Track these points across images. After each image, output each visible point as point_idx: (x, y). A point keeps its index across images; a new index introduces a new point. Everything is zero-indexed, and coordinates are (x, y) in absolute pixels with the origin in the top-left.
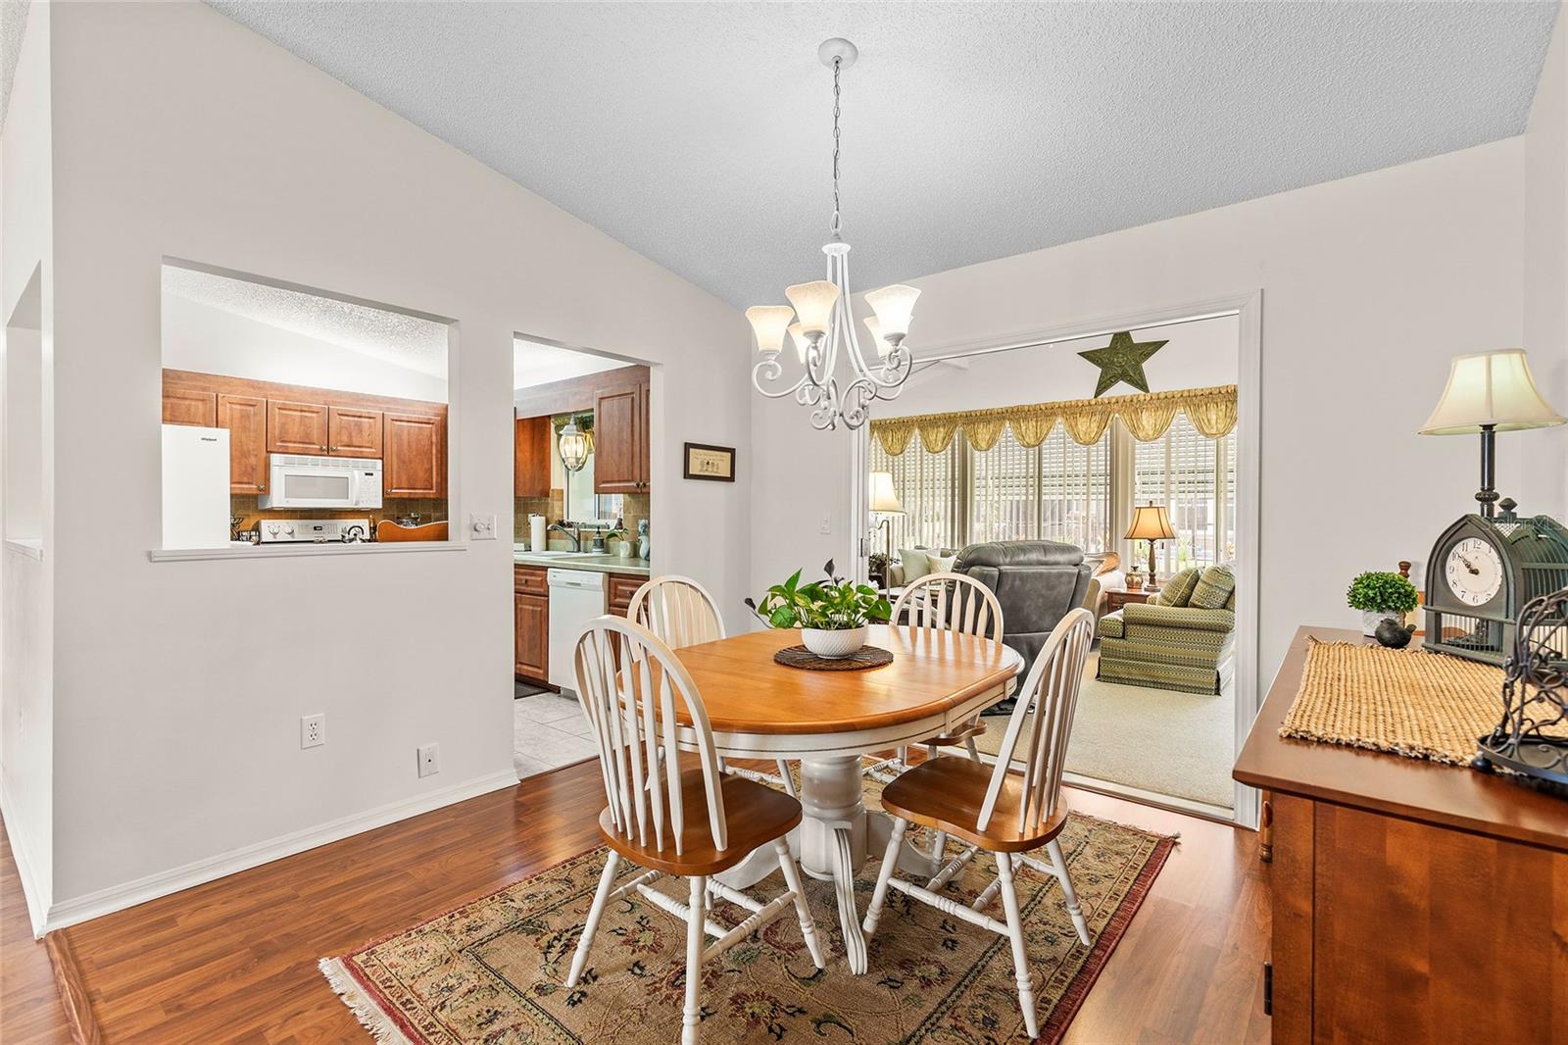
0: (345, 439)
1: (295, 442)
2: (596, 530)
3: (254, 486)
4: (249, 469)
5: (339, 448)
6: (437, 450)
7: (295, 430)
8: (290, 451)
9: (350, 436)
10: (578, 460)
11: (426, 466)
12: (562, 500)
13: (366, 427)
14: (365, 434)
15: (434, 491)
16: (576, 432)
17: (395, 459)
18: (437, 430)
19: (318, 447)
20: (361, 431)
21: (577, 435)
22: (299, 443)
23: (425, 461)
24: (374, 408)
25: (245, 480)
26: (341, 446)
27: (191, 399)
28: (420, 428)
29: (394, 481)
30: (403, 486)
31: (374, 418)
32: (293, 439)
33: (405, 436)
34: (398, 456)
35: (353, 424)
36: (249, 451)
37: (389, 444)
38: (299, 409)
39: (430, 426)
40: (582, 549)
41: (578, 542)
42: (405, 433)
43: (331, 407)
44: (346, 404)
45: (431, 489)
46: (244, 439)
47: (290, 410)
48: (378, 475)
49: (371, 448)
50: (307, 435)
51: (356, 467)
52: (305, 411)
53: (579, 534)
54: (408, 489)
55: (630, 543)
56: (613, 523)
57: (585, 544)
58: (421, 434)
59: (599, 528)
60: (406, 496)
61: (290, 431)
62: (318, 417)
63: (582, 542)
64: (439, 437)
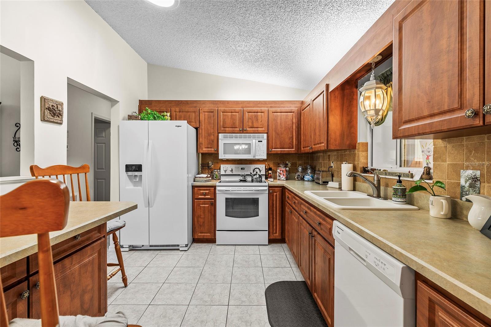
0: (250, 124)
1: (229, 128)
2: (398, 178)
3: (213, 149)
4: (211, 142)
5: (248, 129)
6: (296, 127)
7: (229, 122)
8: (227, 132)
9: (253, 123)
10: (377, 111)
11: (290, 136)
12: (367, 151)
13: (259, 118)
14: (259, 121)
15: (294, 150)
16: (375, 85)
17: (274, 133)
18: (295, 117)
19: (238, 129)
20: (257, 120)
21: (377, 88)
22: (231, 128)
23: (289, 133)
24: (264, 107)
25: (210, 147)
26: (249, 128)
27: (190, 112)
28: (287, 115)
29: (273, 144)
30: (278, 147)
31: (264, 112)
32: (228, 127)
33: (279, 121)
34: (275, 131)
35: (254, 117)
36: (211, 133)
37: (271, 126)
38: (230, 111)
39: (292, 113)
40: (382, 194)
41: (378, 188)
42: (279, 118)
43: (244, 109)
44: (251, 107)
45: (293, 148)
46: (209, 128)
47: (227, 112)
48: (265, 142)
49: (262, 128)
50: (234, 123)
51: (254, 138)
52: (233, 112)
53: (379, 181)
54: (280, 148)
55: (446, 199)
56: (418, 173)
57: (386, 190)
58: (287, 118)
59: (400, 176)
60: (279, 152)
61: (227, 122)
62: (239, 114)
63: (382, 188)
64: (297, 119)
